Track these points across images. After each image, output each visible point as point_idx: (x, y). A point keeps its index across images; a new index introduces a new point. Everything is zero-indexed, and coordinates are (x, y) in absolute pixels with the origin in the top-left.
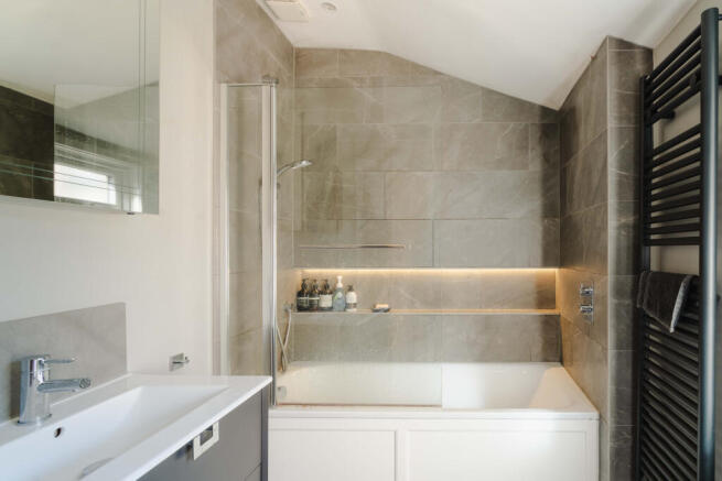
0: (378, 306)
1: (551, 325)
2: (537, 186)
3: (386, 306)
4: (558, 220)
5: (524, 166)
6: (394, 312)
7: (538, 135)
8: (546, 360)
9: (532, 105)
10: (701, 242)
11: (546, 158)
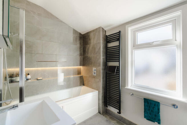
0: (39, 78)
1: (81, 78)
2: (79, 49)
3: (41, 78)
4: (83, 57)
5: (76, 45)
6: (44, 79)
7: (79, 39)
8: (80, 85)
9: (78, 32)
10: (119, 61)
11: (80, 44)
